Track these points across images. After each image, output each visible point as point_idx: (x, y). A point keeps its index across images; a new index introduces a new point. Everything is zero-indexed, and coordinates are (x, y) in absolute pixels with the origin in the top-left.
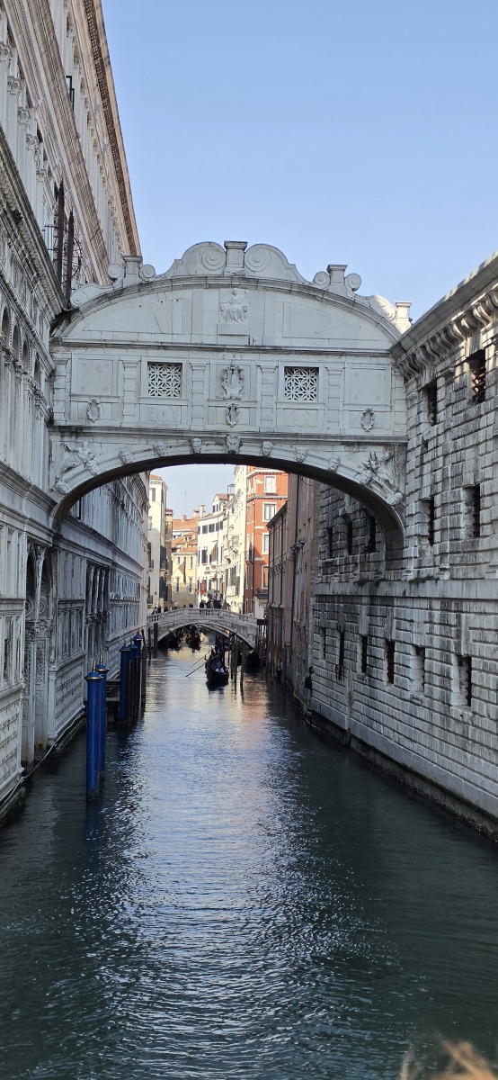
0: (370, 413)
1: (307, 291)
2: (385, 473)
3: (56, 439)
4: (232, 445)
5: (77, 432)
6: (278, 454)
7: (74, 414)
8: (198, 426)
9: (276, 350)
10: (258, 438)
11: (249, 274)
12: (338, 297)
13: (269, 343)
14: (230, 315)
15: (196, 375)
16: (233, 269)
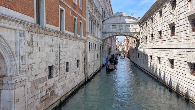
0: (136, 29)
1: (129, 17)
2: (138, 36)
3: (103, 34)
4: (121, 34)
7: (105, 31)
8: (117, 32)
9: (125, 23)
10: (124, 33)
11: (122, 15)
12: (132, 17)
14: (120, 20)
15: (117, 26)
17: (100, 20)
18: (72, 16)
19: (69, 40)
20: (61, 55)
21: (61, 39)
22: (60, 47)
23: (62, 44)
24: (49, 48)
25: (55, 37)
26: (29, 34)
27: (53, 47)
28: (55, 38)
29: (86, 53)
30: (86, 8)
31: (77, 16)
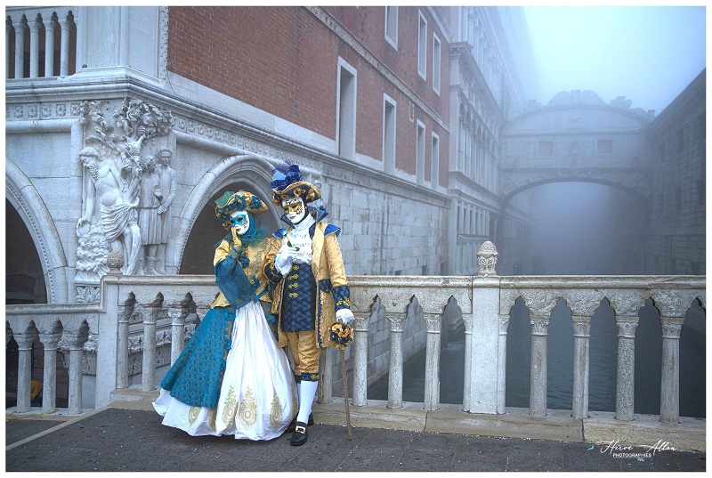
0: (636, 158)
1: (607, 108)
2: (643, 183)
3: (502, 174)
4: (575, 173)
5: (510, 171)
6: (595, 176)
7: (509, 164)
8: (560, 166)
9: (594, 134)
10: (586, 170)
11: (581, 103)
12: (621, 110)
13: (590, 131)
14: (573, 121)
15: (559, 146)
16: (575, 101)
17: (492, 121)
18: (413, 121)
19: (404, 199)
20: (385, 246)
21: (387, 196)
22: (383, 223)
23: (388, 212)
24: (361, 224)
25: (374, 192)
26: (327, 185)
27: (368, 220)
28: (373, 195)
29: (448, 244)
30: (451, 88)
31: (426, 117)
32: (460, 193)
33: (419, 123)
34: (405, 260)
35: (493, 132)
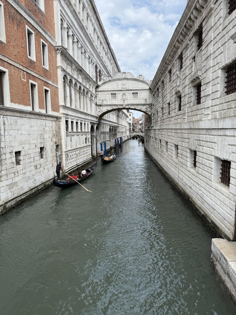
0: (146, 100)
1: (136, 80)
2: (149, 109)
3: (97, 107)
4: (124, 106)
5: (100, 105)
6: (132, 107)
7: (100, 103)
8: (119, 103)
9: (131, 90)
10: (128, 105)
11: (126, 77)
12: (140, 80)
13: (130, 89)
14: (123, 85)
15: (118, 95)
16: (123, 77)
17: (90, 85)
18: (25, 81)
21: (2, 116)
23: (4, 124)
29: (61, 137)
30: (57, 67)
31: (37, 79)
32: (67, 115)
33: (31, 81)
34: (23, 146)
35: (91, 90)
